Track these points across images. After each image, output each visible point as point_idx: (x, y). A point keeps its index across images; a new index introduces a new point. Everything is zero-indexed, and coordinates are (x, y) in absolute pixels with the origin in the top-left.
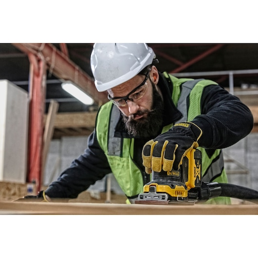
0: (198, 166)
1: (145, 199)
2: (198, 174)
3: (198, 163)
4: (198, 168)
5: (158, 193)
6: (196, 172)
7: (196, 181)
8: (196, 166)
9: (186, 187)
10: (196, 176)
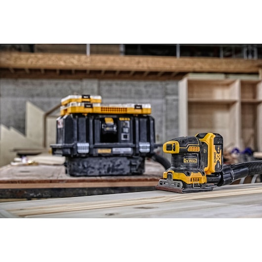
0: (218, 151)
1: (163, 185)
2: (218, 159)
3: (219, 149)
4: (219, 153)
5: (174, 180)
6: (217, 157)
7: (216, 166)
8: (216, 152)
9: (203, 173)
10: (216, 161)
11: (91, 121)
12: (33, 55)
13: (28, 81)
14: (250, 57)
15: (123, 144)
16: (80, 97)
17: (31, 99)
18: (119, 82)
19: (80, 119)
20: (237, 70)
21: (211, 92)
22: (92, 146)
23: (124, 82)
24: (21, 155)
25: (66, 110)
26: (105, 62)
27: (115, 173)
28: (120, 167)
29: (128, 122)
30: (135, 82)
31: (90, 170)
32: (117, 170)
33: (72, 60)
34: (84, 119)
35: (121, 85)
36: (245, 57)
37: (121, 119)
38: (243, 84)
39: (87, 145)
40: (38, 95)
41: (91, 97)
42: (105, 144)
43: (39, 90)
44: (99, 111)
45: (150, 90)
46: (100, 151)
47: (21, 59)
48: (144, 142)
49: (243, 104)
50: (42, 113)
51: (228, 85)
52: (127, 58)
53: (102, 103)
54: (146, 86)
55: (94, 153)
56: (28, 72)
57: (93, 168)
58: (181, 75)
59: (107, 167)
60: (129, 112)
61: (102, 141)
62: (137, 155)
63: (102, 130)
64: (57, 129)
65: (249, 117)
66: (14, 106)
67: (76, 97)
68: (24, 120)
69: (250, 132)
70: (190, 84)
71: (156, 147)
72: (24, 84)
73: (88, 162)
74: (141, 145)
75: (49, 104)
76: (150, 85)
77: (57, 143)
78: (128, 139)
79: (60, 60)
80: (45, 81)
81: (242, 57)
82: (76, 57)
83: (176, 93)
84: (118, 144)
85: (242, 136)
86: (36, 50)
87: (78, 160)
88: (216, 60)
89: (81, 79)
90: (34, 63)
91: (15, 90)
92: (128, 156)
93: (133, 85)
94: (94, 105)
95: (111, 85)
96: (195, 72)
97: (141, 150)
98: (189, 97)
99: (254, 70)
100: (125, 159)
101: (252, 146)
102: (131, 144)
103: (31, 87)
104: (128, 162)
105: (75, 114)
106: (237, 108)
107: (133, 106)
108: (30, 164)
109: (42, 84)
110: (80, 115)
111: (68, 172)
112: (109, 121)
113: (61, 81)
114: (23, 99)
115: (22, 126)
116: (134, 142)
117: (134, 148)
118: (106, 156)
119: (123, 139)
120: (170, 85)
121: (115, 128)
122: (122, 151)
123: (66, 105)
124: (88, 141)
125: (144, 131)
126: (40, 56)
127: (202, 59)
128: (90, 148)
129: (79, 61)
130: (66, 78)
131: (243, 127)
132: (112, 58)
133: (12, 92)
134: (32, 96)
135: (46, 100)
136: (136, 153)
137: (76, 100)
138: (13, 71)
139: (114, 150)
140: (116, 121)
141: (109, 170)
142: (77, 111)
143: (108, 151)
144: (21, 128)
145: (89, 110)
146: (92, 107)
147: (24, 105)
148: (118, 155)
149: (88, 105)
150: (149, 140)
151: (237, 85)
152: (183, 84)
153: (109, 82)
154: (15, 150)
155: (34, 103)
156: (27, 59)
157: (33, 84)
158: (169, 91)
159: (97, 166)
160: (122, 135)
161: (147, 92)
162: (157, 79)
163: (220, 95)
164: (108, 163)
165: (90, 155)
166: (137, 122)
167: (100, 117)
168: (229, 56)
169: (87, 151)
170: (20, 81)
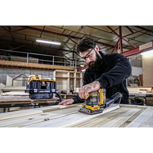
0: (104, 95)
1: (82, 110)
5: (86, 109)
7: (103, 101)
9: (99, 105)
10: (103, 99)
11: (38, 83)
12: (10, 62)
13: (8, 69)
14: (72, 66)
15: (47, 89)
16: (35, 75)
17: (8, 75)
18: (36, 71)
19: (35, 82)
20: (69, 69)
21: (62, 75)
22: (38, 90)
23: (38, 71)
24: (4, 92)
25: (30, 79)
26: (32, 65)
27: (45, 98)
28: (46, 96)
29: (49, 83)
30: (41, 71)
31: (37, 97)
32: (45, 97)
33: (22, 64)
34: (36, 82)
35: (37, 72)
36: (71, 66)
37: (47, 82)
38: (70, 73)
39: (37, 90)
40: (11, 73)
41: (38, 76)
42: (42, 90)
43: (11, 72)
44: (41, 80)
45: (45, 73)
46: (40, 92)
47: (6, 62)
48: (53, 89)
49: (70, 78)
50: (12, 79)
51: (66, 73)
52: (39, 64)
53: (42, 77)
54: (44, 72)
55: (39, 92)
56: (8, 66)
57: (38, 97)
58: (54, 70)
59: (42, 96)
60: (49, 80)
61: (41, 89)
62: (51, 93)
63: (41, 85)
64: (27, 85)
65: (72, 82)
66: (3, 77)
67: (34, 75)
68: (6, 81)
69: (72, 86)
70: (57, 72)
71: (57, 90)
72: (6, 70)
73: (37, 95)
74: (53, 90)
75: (14, 76)
76: (45, 72)
77: (27, 89)
78: (49, 88)
79: (19, 63)
80: (13, 69)
81: (70, 66)
82: (24, 63)
83: (52, 75)
84: (46, 89)
85: (70, 87)
86: (11, 60)
87: (34, 94)
88: (63, 66)
89: (25, 70)
90: (10, 64)
91: (3, 71)
92: (49, 93)
93: (40, 72)
94: (39, 78)
95: (34, 72)
96: (58, 69)
97: (53, 91)
98: (56, 76)
99: (73, 70)
100: (48, 94)
101: (72, 89)
102: (50, 90)
103: (9, 71)
104: (49, 95)
105: (33, 81)
106: (69, 79)
107: (51, 79)
108: (5, 95)
109: (12, 70)
110: (35, 81)
111: (30, 98)
112: (43, 83)
113: (19, 70)
114: (6, 74)
115: (5, 82)
116: (51, 89)
117: (51, 91)
118: (42, 93)
119: (47, 88)
120: (51, 73)
121: (45, 85)
122: (47, 91)
123: (30, 78)
124: (37, 88)
125: (53, 86)
126: (12, 62)
127: (60, 66)
128: (38, 91)
129: (24, 64)
130: (20, 69)
131: (70, 84)
132: (34, 64)
133: (2, 72)
134: (9, 74)
135: (13, 75)
136: (51, 92)
137: (34, 76)
138: (3, 66)
139: (45, 91)
140: (46, 83)
141: (43, 97)
142: (34, 80)
143: (43, 92)
144: (5, 83)
145: (38, 80)
146: (39, 79)
147: (6, 76)
148: (46, 93)
149: (38, 78)
150: (55, 89)
151: (69, 73)
152: (54, 72)
153: (33, 71)
154: (2, 90)
155: (10, 76)
156: (8, 63)
157: (10, 70)
158: (51, 74)
159: (39, 96)
160: (47, 87)
161: (44, 74)
162: (47, 71)
163: (64, 76)
164: (43, 95)
165: (37, 93)
166: (52, 83)
167: (41, 81)
168: (67, 66)
169: (37, 92)
170: (5, 69)
